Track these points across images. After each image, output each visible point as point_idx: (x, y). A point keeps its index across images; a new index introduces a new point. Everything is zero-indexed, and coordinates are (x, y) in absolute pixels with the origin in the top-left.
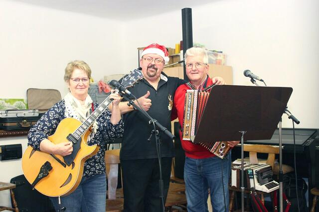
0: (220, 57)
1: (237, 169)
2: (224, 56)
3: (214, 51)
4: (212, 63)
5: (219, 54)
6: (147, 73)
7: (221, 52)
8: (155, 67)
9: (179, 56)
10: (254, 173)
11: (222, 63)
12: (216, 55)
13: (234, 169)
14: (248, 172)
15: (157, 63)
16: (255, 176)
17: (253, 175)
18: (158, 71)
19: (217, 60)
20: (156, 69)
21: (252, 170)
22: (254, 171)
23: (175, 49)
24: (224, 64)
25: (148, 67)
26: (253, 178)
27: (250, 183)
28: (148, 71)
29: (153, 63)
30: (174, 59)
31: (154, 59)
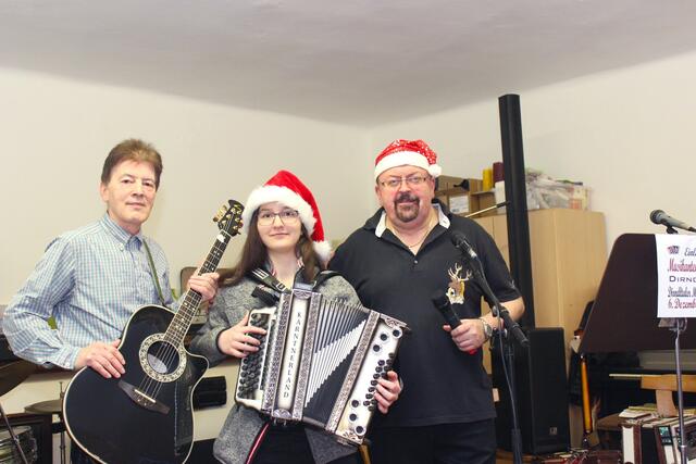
0: (578, 195)
1: (634, 426)
2: (586, 191)
3: (566, 182)
4: (563, 207)
5: (576, 187)
6: (398, 215)
7: (581, 184)
8: (412, 196)
9: (492, 194)
10: (674, 433)
11: (584, 205)
12: (570, 190)
13: (628, 426)
14: (659, 432)
15: (413, 186)
16: (675, 439)
17: (671, 438)
18: (421, 203)
19: (572, 199)
20: (417, 200)
21: (669, 427)
22: (673, 428)
23: (482, 182)
24: (586, 209)
25: (396, 202)
26: (672, 444)
27: (665, 456)
28: (399, 211)
29: (404, 188)
30: (481, 200)
31: (404, 179)
